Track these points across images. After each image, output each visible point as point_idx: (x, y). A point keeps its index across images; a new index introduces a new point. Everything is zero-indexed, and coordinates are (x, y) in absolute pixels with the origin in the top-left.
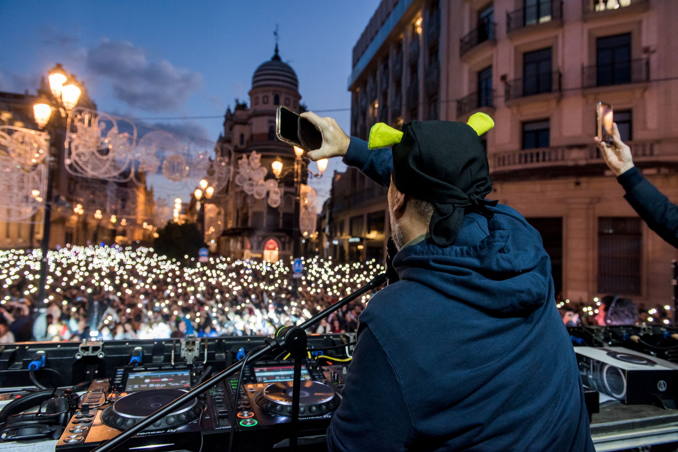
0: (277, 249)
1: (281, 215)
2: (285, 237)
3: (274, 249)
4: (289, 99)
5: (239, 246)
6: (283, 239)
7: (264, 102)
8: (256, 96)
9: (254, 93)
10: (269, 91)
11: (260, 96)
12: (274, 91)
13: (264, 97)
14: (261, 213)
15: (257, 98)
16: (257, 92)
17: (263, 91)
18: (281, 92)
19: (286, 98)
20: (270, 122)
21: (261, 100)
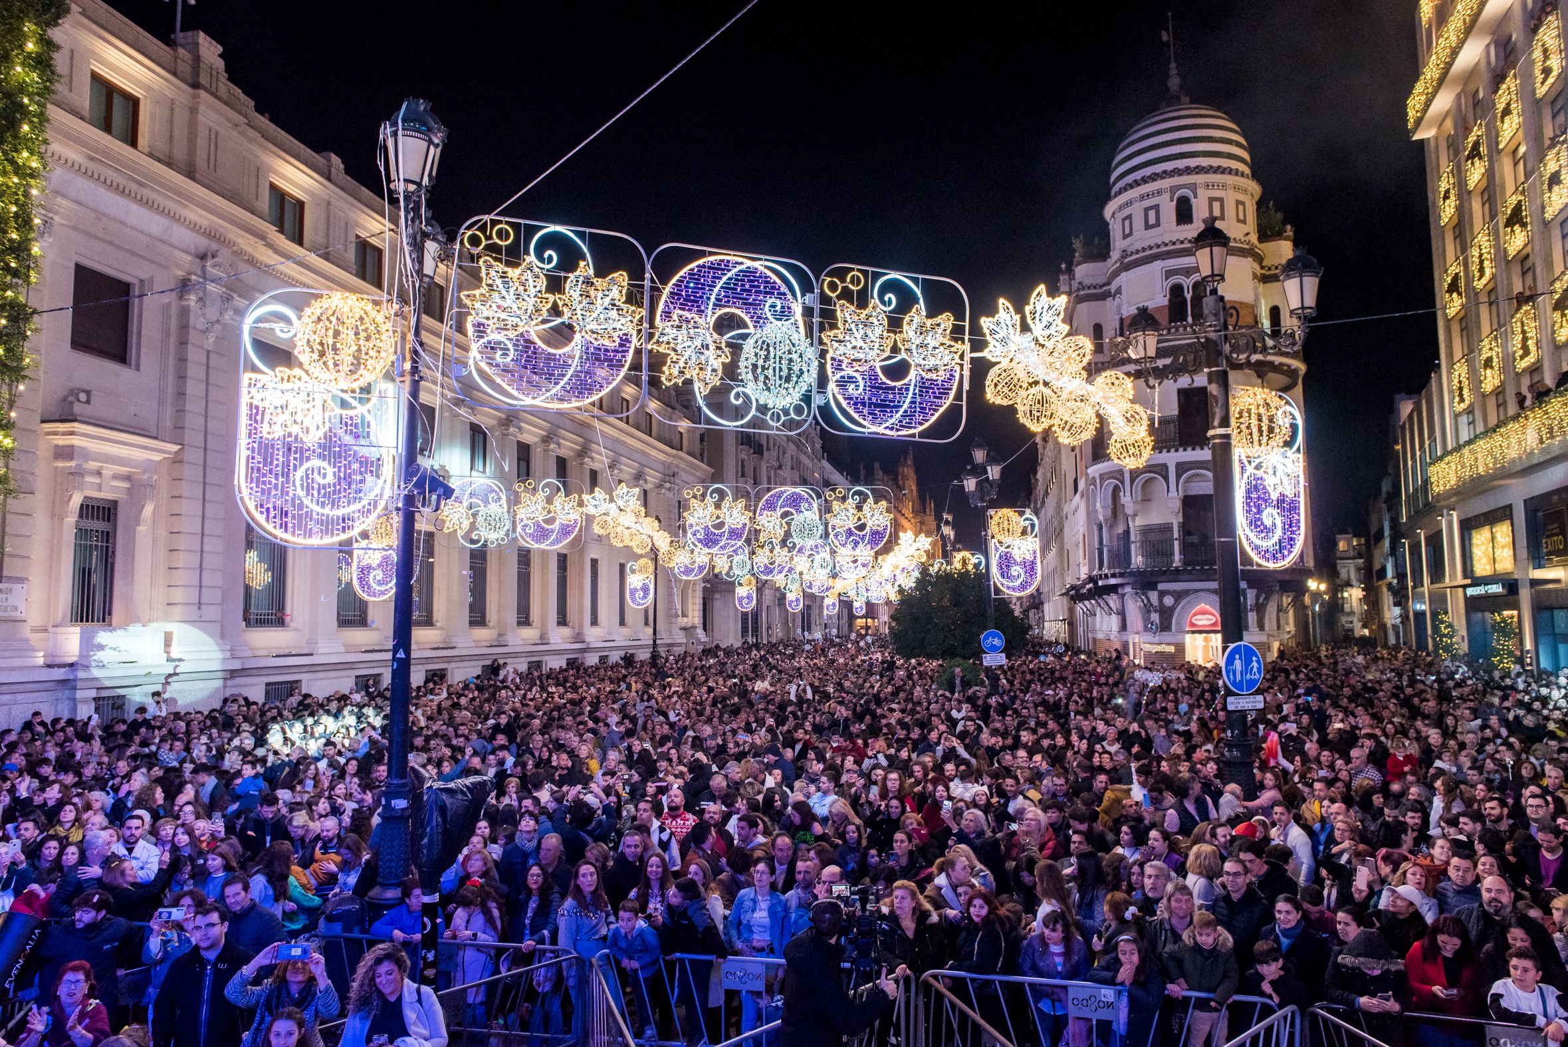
4: (1220, 200)
7: (1148, 227)
8: (1125, 213)
9: (1121, 208)
10: (1159, 192)
11: (1137, 210)
12: (1173, 190)
13: (1147, 210)
14: (1167, 528)
15: (1129, 217)
16: (1129, 203)
17: (1142, 198)
18: (1193, 187)
19: (1211, 200)
20: (1169, 274)
21: (1138, 222)
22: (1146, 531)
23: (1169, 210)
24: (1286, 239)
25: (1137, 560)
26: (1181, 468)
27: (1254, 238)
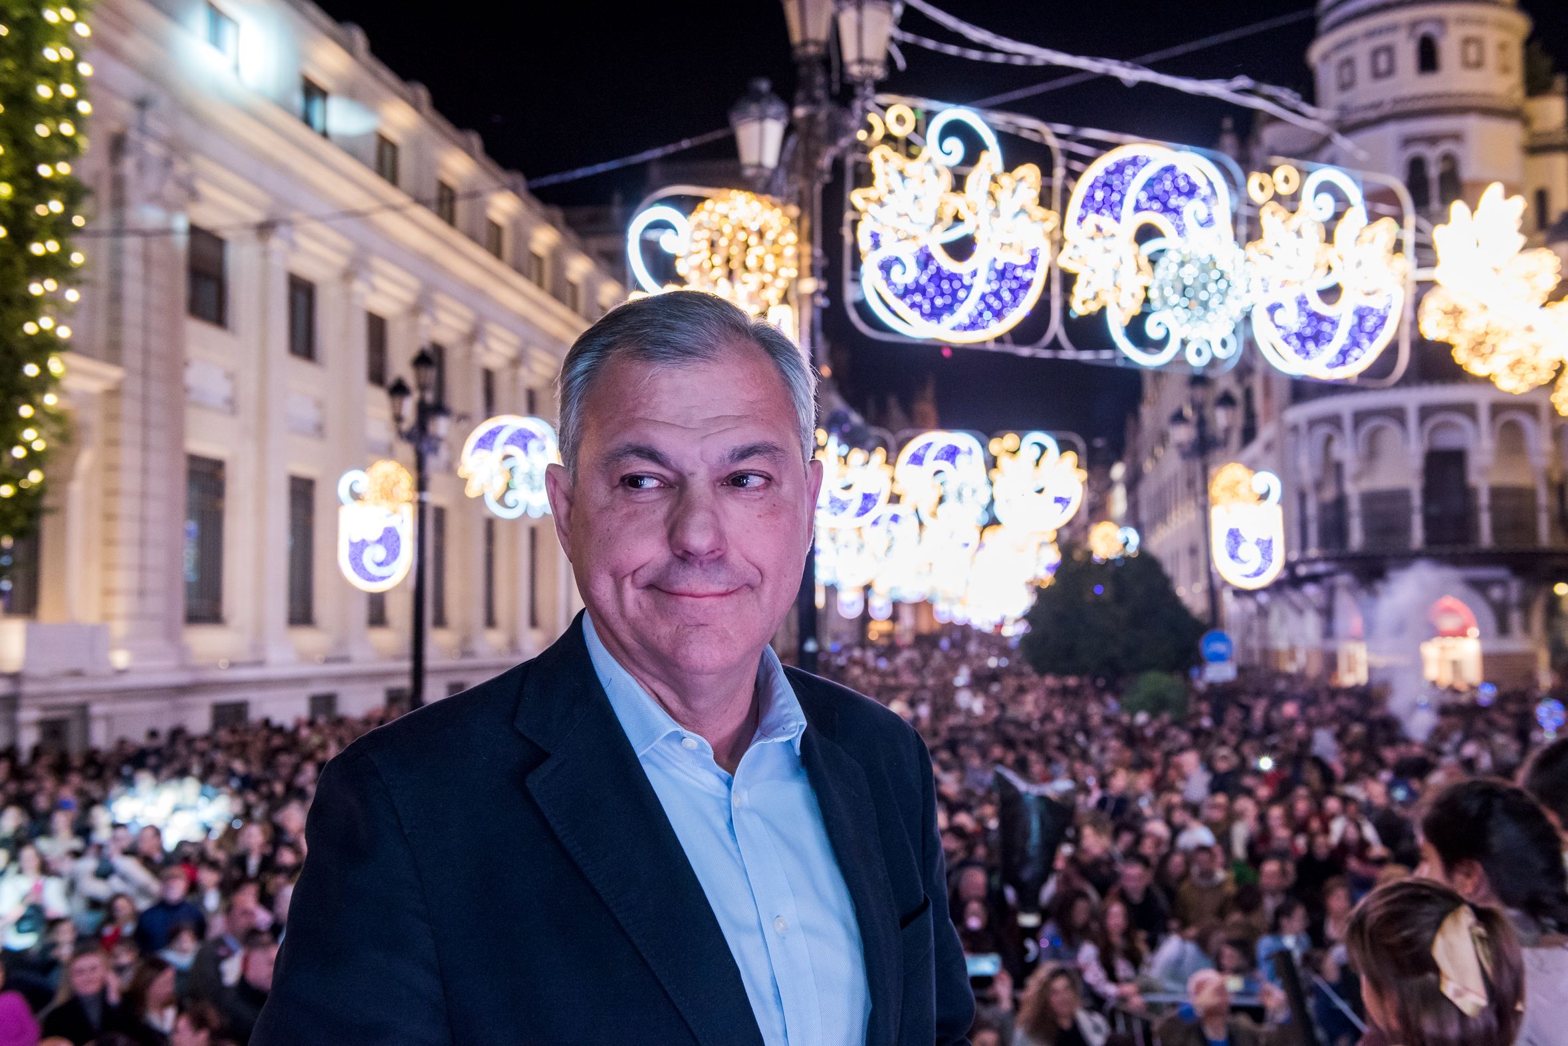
0: (1474, 631)
1: (1484, 499)
2: (1502, 583)
3: (1462, 633)
4: (1478, 42)
5: (1311, 625)
6: (1496, 593)
7: (1377, 75)
8: (1344, 54)
9: (1339, 46)
10: (1392, 28)
11: (1361, 53)
12: (1414, 25)
13: (1375, 53)
14: (1401, 495)
15: (1349, 62)
16: (1349, 42)
17: (1371, 34)
18: (1441, 22)
19: (1467, 41)
20: (1408, 141)
21: (1363, 67)
22: (1370, 499)
23: (1407, 54)
24: (1557, 94)
25: (1356, 538)
26: (1426, 412)
27: (1518, 94)
